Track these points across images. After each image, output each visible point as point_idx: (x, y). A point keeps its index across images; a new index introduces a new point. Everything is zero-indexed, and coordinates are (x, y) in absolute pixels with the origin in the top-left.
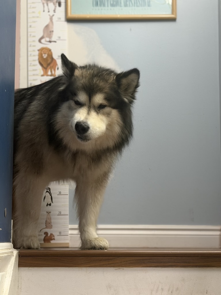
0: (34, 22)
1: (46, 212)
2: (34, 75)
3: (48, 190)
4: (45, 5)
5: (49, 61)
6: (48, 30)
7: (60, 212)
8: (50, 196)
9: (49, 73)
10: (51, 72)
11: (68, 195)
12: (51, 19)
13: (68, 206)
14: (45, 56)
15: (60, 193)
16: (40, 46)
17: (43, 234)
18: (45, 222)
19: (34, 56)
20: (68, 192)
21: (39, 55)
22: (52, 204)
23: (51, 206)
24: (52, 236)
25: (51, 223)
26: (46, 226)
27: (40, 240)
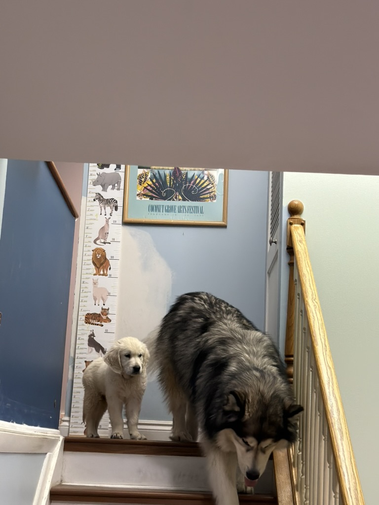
0: (92, 224)
2: (87, 274)
4: (103, 208)
5: (102, 262)
6: (103, 232)
9: (102, 273)
10: (103, 271)
12: (107, 222)
14: (99, 256)
16: (94, 246)
19: (88, 255)
21: (93, 255)
27: (81, 432)
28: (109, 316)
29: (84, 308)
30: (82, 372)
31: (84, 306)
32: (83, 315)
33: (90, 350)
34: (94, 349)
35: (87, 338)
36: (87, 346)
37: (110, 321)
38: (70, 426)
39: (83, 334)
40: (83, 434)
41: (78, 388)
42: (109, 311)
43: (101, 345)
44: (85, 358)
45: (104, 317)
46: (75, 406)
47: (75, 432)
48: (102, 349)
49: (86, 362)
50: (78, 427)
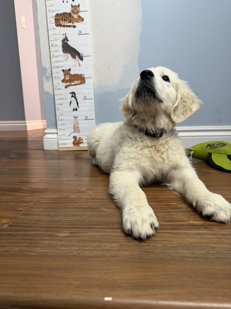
1: (74, 117)
3: (74, 95)
7: (87, 117)
8: (76, 101)
11: (93, 99)
13: (94, 110)
15: (85, 97)
17: (72, 138)
18: (73, 126)
20: (93, 96)
22: (78, 109)
23: (77, 111)
24: (81, 139)
25: (79, 128)
26: (74, 130)
27: (70, 144)
28: (81, 14)
29: (52, 8)
30: (61, 82)
31: (52, 5)
32: (52, 17)
33: (66, 57)
34: (69, 55)
35: (60, 44)
36: (62, 53)
37: (83, 20)
38: (59, 139)
39: (55, 40)
40: (72, 146)
41: (60, 99)
42: (80, 7)
43: (77, 49)
44: (62, 67)
45: (76, 16)
46: (60, 119)
47: (64, 144)
48: (78, 54)
49: (63, 70)
50: (67, 139)
